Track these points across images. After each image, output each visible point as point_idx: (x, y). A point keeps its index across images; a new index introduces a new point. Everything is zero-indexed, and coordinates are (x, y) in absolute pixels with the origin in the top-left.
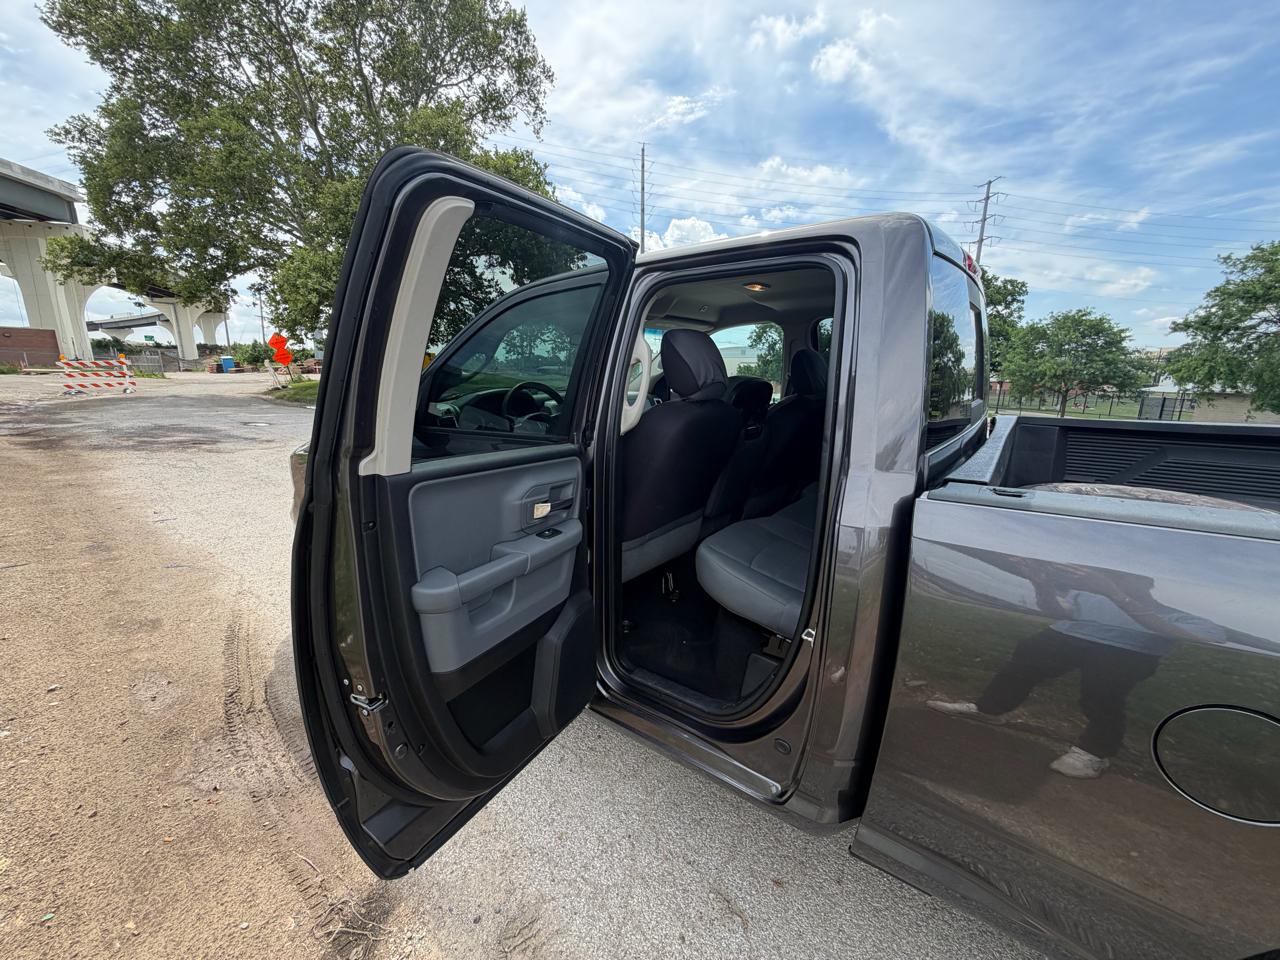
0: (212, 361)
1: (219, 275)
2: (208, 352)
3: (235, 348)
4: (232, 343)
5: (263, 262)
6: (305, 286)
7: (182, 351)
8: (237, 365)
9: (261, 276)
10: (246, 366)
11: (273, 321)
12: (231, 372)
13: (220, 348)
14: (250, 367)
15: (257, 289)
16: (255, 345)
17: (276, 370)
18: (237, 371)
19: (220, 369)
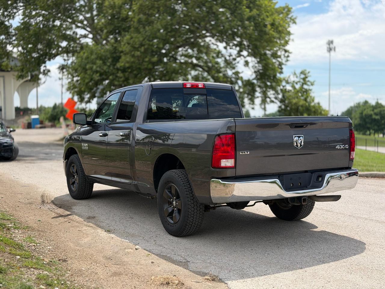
0: (24, 120)
1: (40, 61)
2: (22, 113)
3: (40, 110)
4: (39, 106)
5: (66, 51)
6: (91, 68)
7: (5, 113)
8: (41, 122)
9: (65, 60)
10: (47, 123)
11: (69, 89)
12: (37, 128)
13: (31, 110)
14: (50, 124)
15: (62, 68)
16: (55, 107)
17: (67, 126)
18: (41, 128)
19: (29, 126)
